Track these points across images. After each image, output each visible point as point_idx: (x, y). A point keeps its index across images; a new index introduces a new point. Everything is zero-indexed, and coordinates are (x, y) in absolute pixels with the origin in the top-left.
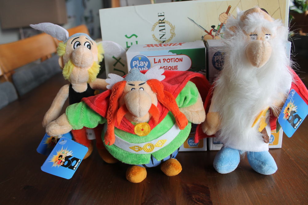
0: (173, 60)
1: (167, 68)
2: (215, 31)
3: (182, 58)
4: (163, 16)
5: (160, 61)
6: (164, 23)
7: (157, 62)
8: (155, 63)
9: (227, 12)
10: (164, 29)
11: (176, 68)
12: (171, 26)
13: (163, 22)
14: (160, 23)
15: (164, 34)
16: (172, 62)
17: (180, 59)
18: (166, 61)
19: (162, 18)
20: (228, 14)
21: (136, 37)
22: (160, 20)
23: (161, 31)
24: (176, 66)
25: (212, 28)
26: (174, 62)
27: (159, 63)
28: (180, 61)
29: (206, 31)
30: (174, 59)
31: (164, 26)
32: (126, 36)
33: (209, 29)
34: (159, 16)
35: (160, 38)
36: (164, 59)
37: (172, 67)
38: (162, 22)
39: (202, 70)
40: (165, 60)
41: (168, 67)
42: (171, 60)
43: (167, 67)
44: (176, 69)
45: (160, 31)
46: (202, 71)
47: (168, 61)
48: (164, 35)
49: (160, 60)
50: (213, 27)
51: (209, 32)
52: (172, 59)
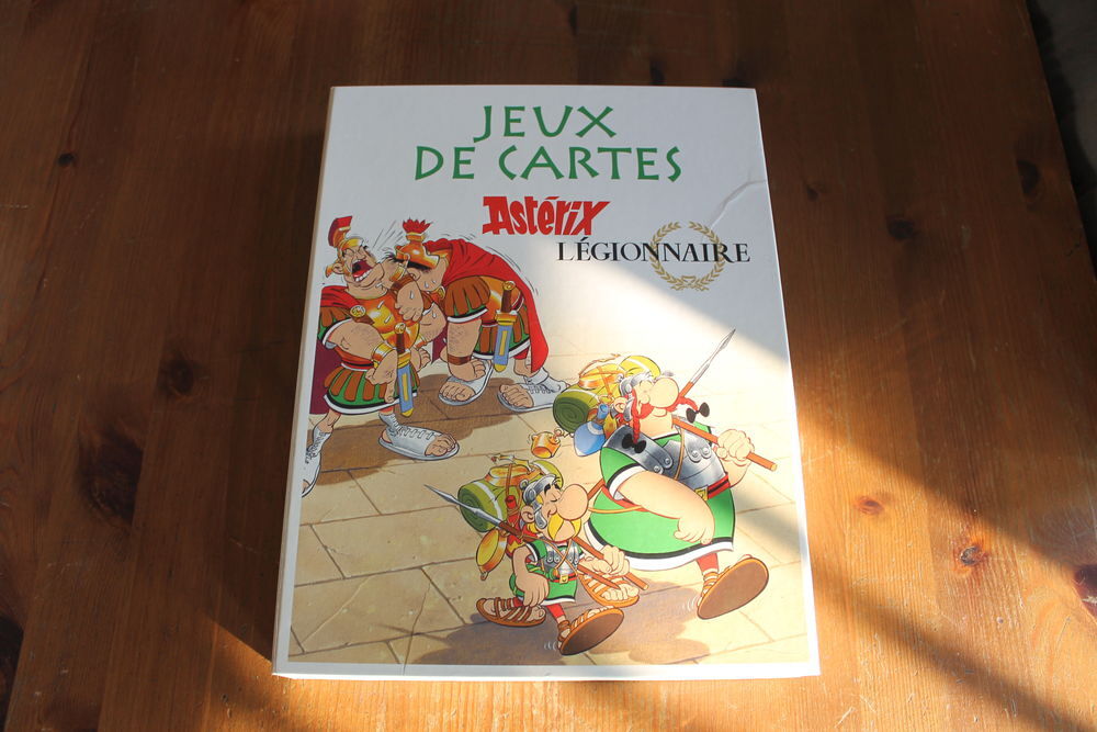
2: (691, 415)
4: (739, 259)
6: (716, 259)
9: (752, 457)
10: (696, 259)
12: (707, 280)
13: (720, 256)
14: (715, 246)
15: (682, 258)
19: (731, 252)
20: (748, 461)
21: (673, 178)
22: (726, 249)
23: (690, 250)
25: (699, 405)
29: (690, 385)
31: (706, 259)
32: (675, 150)
33: (697, 396)
34: (738, 246)
35: (667, 245)
38: (720, 253)
45: (691, 246)
48: (678, 257)
50: (705, 410)
51: (687, 396)
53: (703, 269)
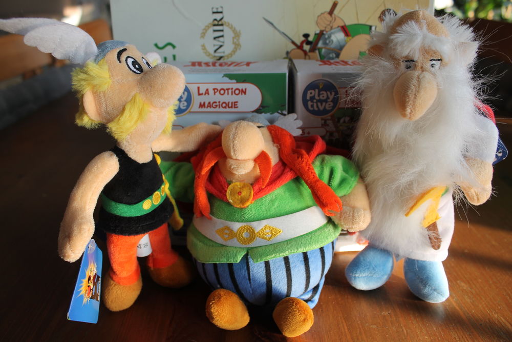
0: (230, 91)
1: (219, 105)
2: (308, 43)
3: (246, 89)
4: (221, 12)
5: (207, 92)
6: (222, 25)
7: (202, 94)
8: (199, 94)
9: (331, 13)
10: (222, 36)
11: (235, 105)
12: (234, 31)
13: (220, 23)
14: (215, 25)
15: (221, 44)
16: (228, 94)
17: (242, 90)
18: (218, 92)
19: (218, 16)
20: (333, 15)
21: (174, 47)
22: (215, 20)
23: (217, 39)
24: (235, 102)
25: (303, 39)
26: (232, 94)
27: (207, 95)
28: (242, 94)
29: (293, 43)
30: (232, 89)
31: (222, 31)
32: (156, 45)
33: (299, 39)
34: (214, 13)
35: (215, 51)
36: (214, 89)
37: (229, 103)
38: (218, 23)
39: (279, 111)
40: (216, 91)
41: (221, 103)
42: (226, 91)
43: (219, 102)
44: (235, 107)
45: (215, 38)
46: (280, 114)
47: (222, 92)
48: (221, 46)
49: (207, 90)
50: (306, 36)
51: (299, 44)
52: (228, 89)
53: (228, 33)
